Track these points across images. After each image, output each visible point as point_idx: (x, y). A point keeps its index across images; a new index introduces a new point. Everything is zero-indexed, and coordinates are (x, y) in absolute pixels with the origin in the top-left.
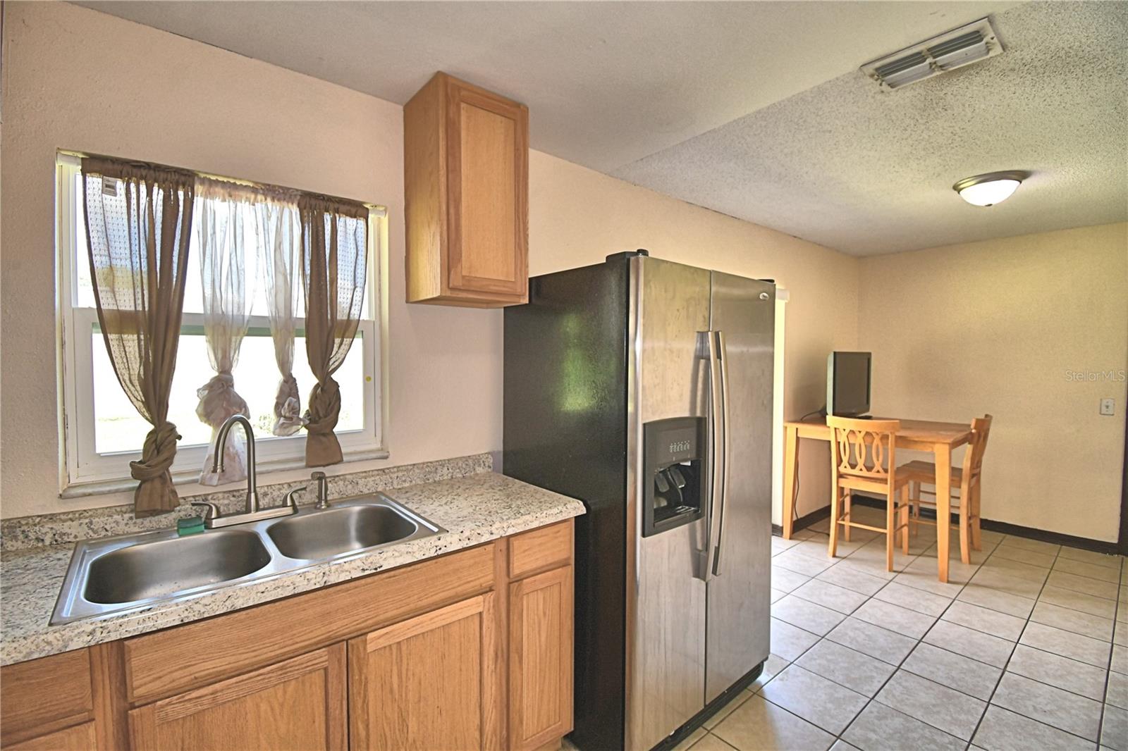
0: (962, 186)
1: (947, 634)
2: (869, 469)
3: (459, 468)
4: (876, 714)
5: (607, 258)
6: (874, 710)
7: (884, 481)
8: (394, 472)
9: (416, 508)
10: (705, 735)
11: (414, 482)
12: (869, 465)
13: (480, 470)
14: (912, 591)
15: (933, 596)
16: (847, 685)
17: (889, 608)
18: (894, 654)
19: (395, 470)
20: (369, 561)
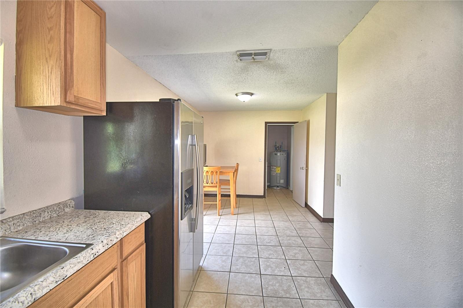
0: (238, 95)
1: (240, 230)
2: (212, 183)
3: (55, 211)
4: (235, 260)
5: (160, 100)
6: (234, 259)
7: (216, 187)
8: (10, 221)
9: (49, 239)
10: (192, 293)
11: (25, 225)
12: (207, 182)
13: (67, 210)
14: (227, 220)
15: (232, 220)
16: (224, 255)
17: (224, 227)
18: (231, 240)
19: (11, 219)
20: (58, 275)
